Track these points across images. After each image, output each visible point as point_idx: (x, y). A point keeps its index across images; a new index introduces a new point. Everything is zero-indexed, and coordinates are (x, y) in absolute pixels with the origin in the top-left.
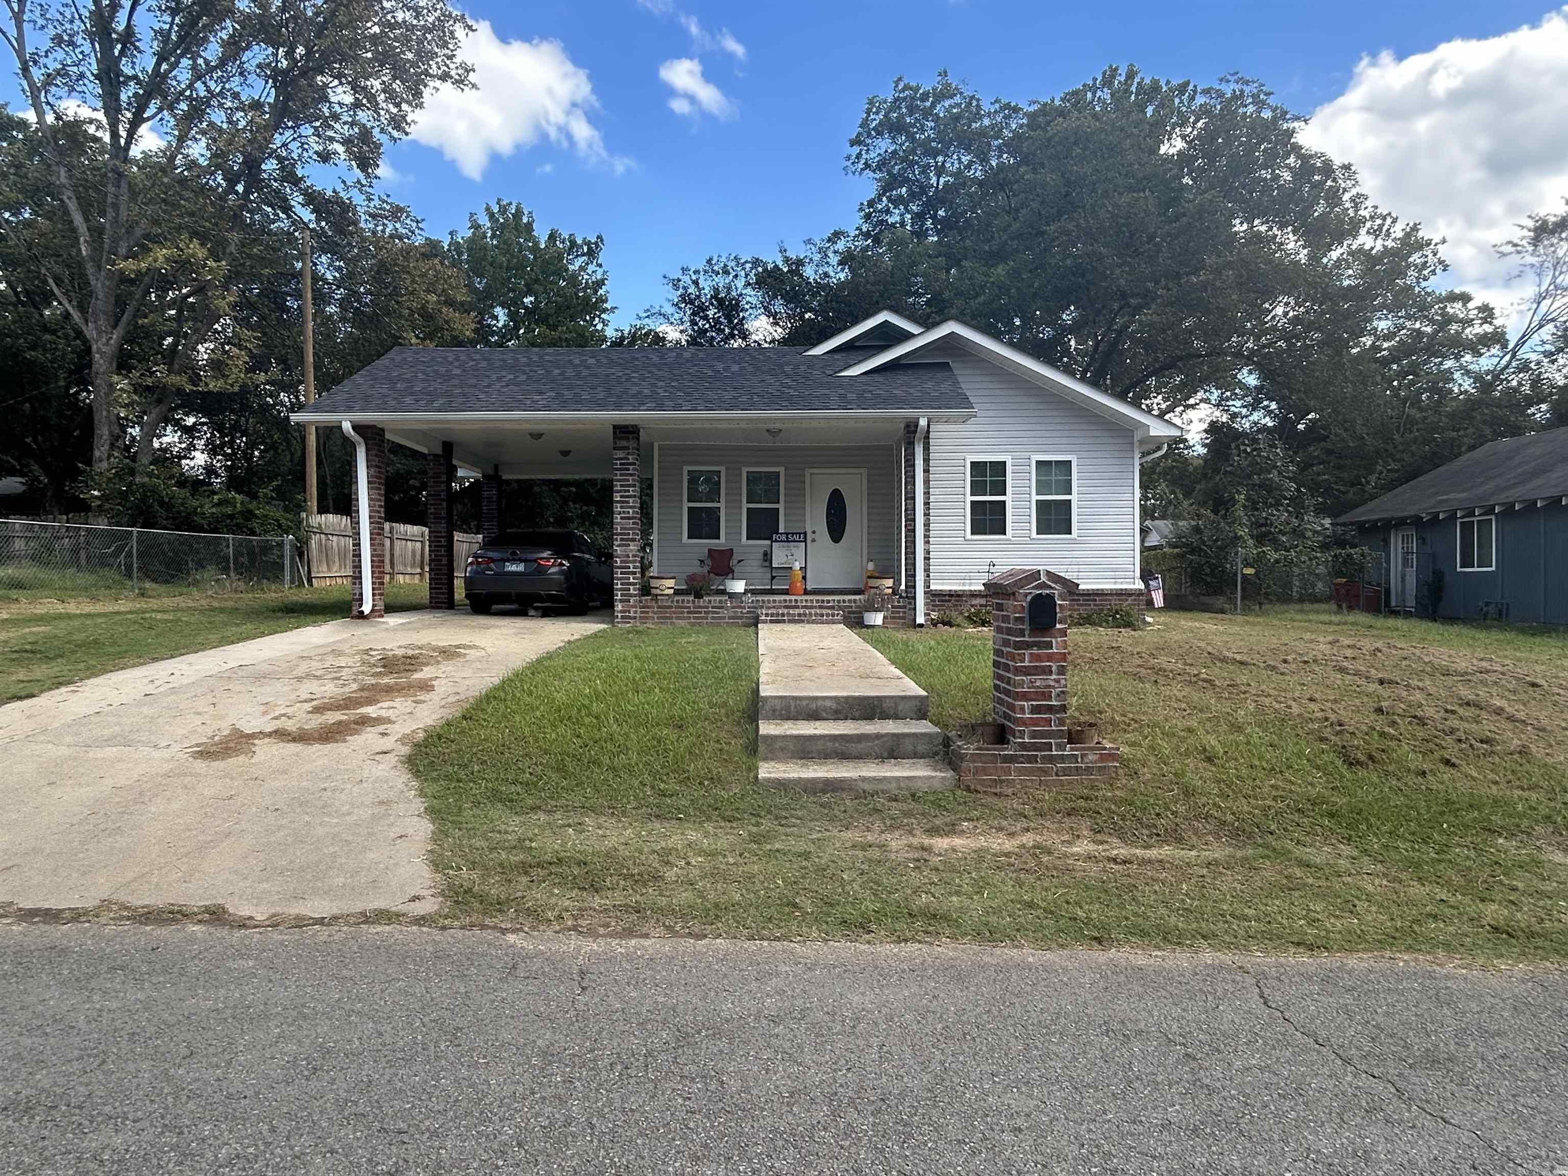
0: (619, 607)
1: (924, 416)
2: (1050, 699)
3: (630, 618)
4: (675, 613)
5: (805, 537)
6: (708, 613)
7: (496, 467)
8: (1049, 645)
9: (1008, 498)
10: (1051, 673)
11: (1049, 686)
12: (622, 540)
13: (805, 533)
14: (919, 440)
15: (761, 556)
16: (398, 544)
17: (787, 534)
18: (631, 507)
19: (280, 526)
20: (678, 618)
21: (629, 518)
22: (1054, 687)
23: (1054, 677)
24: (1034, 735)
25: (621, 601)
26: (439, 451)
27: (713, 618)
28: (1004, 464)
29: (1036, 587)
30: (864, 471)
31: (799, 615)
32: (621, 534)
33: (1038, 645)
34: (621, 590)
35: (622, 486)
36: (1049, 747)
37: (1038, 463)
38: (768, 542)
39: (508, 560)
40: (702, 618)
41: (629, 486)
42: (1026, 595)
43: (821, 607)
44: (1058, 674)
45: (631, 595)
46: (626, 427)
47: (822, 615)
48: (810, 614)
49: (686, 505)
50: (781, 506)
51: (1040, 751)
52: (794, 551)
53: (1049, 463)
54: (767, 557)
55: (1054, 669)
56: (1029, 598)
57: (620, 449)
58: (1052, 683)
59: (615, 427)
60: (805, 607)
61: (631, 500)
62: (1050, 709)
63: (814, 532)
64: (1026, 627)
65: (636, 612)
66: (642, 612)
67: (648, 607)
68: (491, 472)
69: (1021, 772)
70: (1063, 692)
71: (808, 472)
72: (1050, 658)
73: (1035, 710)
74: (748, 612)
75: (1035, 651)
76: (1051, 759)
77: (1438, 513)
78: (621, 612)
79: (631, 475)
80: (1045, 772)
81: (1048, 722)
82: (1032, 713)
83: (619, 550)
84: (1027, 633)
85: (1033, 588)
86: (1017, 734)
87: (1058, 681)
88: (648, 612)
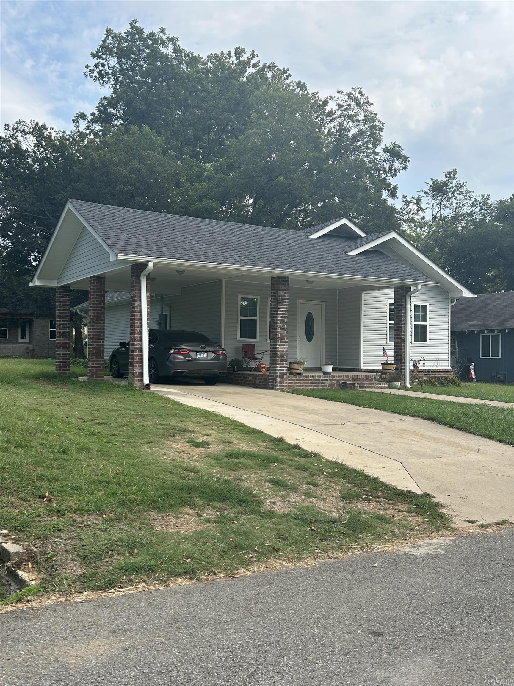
0: (278, 380)
4: (304, 383)
5: (297, 339)
12: (281, 342)
14: (409, 295)
18: (286, 323)
21: (284, 330)
25: (280, 377)
30: (324, 304)
31: (371, 384)
32: (281, 338)
34: (280, 370)
35: (282, 311)
37: (415, 306)
41: (285, 311)
45: (284, 373)
46: (285, 277)
49: (240, 318)
53: (419, 306)
57: (282, 290)
61: (286, 319)
66: (289, 383)
67: (292, 380)
71: (299, 302)
74: (337, 383)
77: (474, 331)
78: (280, 383)
79: (286, 305)
83: (279, 348)
88: (291, 383)
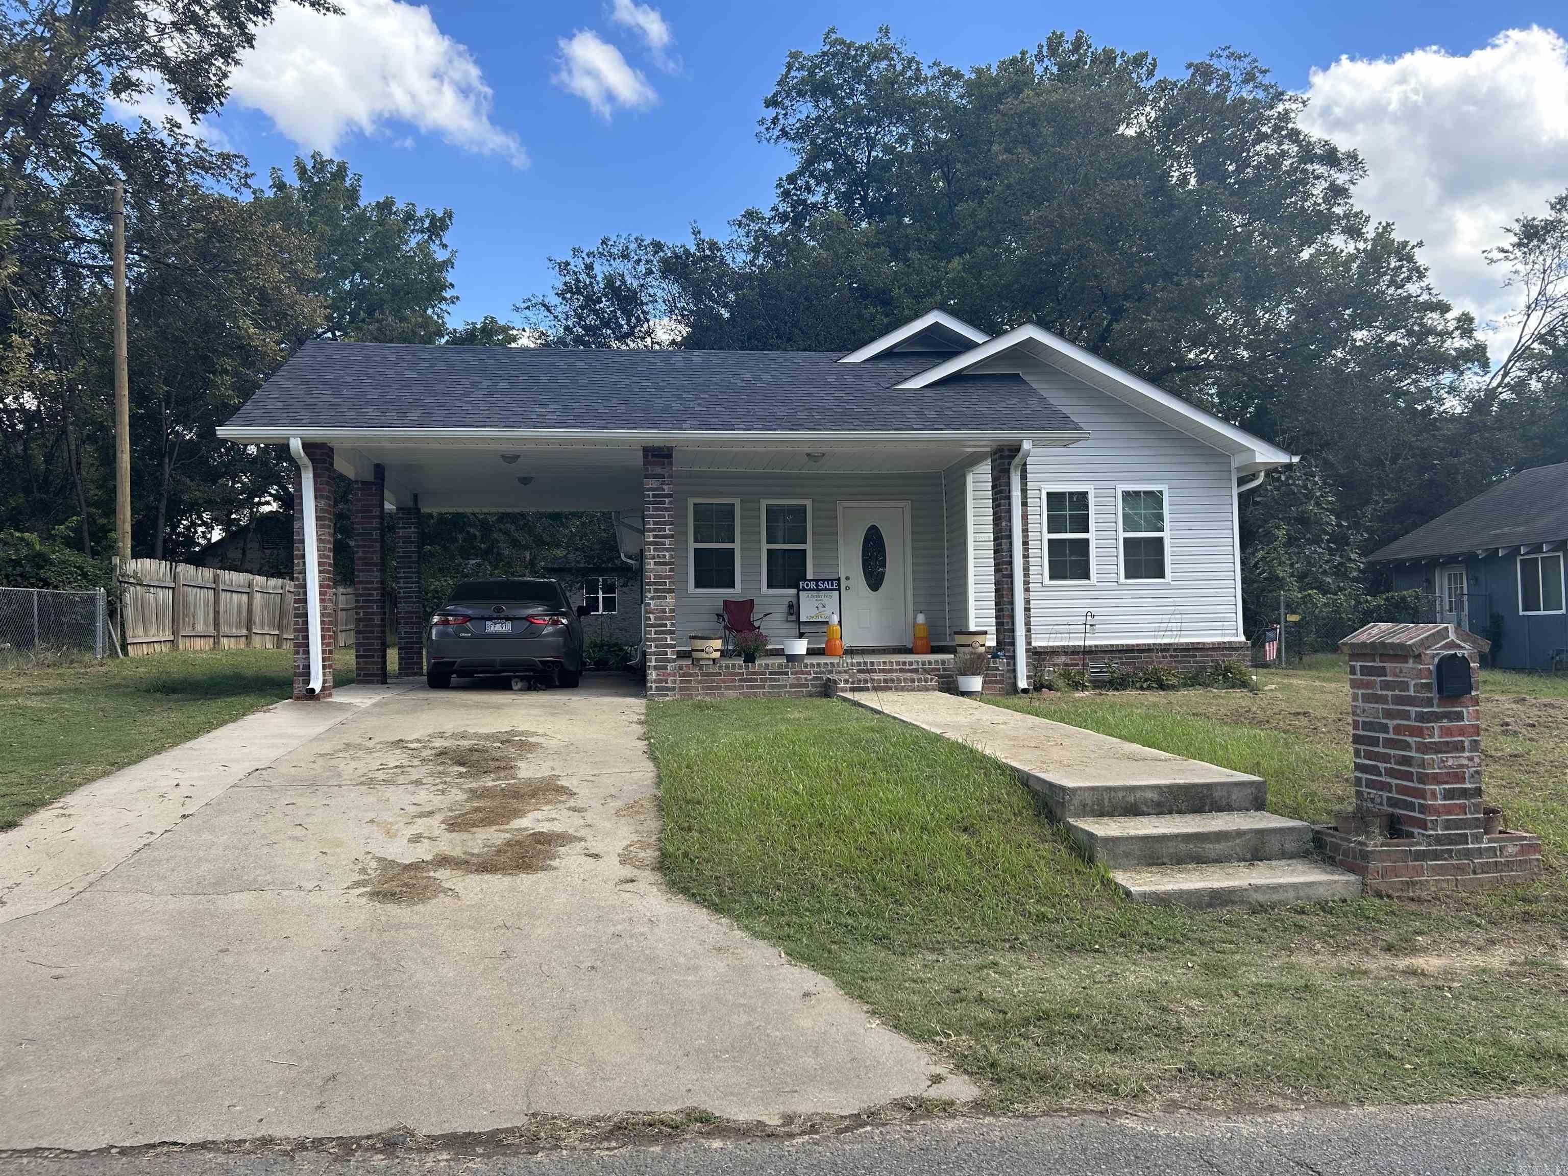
0: (652, 675)
1: (1028, 439)
2: (1463, 780)
3: (668, 689)
4: (724, 681)
5: (839, 585)
6: (765, 680)
7: (416, 496)
8: (1459, 716)
9: (1091, 536)
10: (1463, 749)
11: (1462, 766)
12: (656, 591)
13: (839, 580)
14: (1016, 467)
15: (784, 608)
16: (223, 595)
17: (817, 581)
18: (667, 550)
19: (85, 575)
20: (728, 688)
21: (665, 564)
22: (1467, 767)
23: (1467, 754)
24: (1448, 825)
25: (655, 668)
26: (370, 478)
27: (772, 687)
28: (1084, 495)
29: (1444, 647)
30: (907, 505)
31: (886, 681)
32: (655, 583)
33: (1449, 716)
34: (655, 653)
35: (655, 523)
36: (1464, 839)
37: (1127, 495)
38: (793, 591)
39: (490, 619)
40: (757, 687)
41: (665, 523)
42: (1434, 656)
43: (901, 670)
44: (1471, 751)
45: (668, 660)
46: (660, 449)
47: (913, 681)
48: (899, 680)
49: (693, 546)
50: (808, 547)
51: (1457, 844)
52: (826, 601)
53: (1137, 493)
54: (793, 609)
55: (1466, 744)
56: (1436, 660)
57: (655, 476)
58: (1466, 762)
59: (646, 450)
60: (883, 671)
61: (667, 541)
62: (1464, 793)
63: (847, 578)
64: (1434, 694)
65: (674, 682)
66: (681, 681)
67: (691, 675)
68: (411, 504)
69: (1435, 870)
70: (1477, 772)
71: (841, 505)
72: (1462, 731)
73: (1449, 794)
74: (814, 679)
75: (1445, 723)
76: (1468, 854)
77: (1497, 549)
78: (655, 681)
79: (666, 509)
80: (1461, 869)
81: (1463, 808)
82: (1445, 798)
83: (652, 604)
84: (1436, 702)
85: (1441, 649)
86: (1430, 825)
87: (1471, 759)
88: (690, 682)
